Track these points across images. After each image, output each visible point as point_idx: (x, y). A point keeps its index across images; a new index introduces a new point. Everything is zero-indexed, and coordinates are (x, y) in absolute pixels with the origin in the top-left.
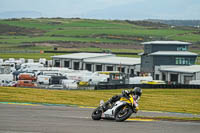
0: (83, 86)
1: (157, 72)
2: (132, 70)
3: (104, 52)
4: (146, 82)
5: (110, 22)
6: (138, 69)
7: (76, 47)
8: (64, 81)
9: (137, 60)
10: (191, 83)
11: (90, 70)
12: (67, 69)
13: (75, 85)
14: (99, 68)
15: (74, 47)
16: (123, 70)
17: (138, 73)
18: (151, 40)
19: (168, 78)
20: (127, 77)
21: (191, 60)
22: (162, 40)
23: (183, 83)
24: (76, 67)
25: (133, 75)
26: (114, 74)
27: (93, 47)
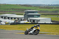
0: (7, 24)
1: (29, 20)
2: (21, 19)
3: (13, 14)
4: (25, 23)
5: (15, 5)
6: (23, 19)
7: (5, 12)
8: (1, 22)
9: (23, 16)
10: (39, 23)
11: (9, 19)
12: (2, 19)
13: (5, 24)
14: (12, 18)
15: (4, 12)
16: (19, 19)
17: (23, 20)
18: (27, 10)
19: (32, 21)
20: (20, 21)
21: (39, 16)
22: (30, 10)
23: (36, 23)
24: (5, 18)
25: (21, 20)
26: (16, 20)
27: (10, 12)
